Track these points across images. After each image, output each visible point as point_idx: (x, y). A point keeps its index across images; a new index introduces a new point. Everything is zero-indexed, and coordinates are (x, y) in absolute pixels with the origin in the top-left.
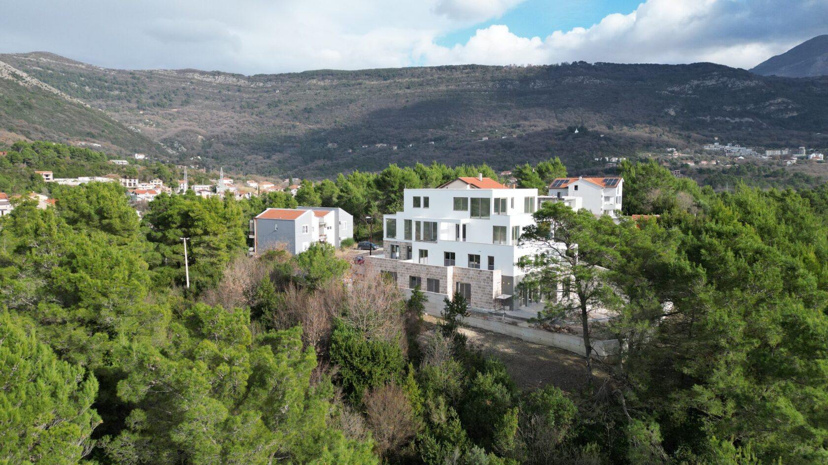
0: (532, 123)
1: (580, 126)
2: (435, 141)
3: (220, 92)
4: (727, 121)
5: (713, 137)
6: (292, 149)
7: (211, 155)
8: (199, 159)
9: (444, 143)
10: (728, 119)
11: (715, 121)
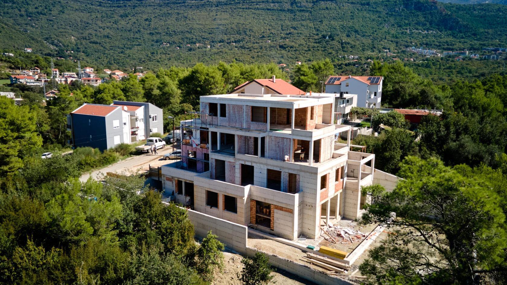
0: (300, 32)
1: (329, 33)
2: (235, 42)
3: (86, 6)
4: (420, 33)
5: (411, 42)
6: (138, 47)
7: (81, 50)
8: (72, 53)
9: (241, 44)
10: (420, 31)
11: (413, 33)
